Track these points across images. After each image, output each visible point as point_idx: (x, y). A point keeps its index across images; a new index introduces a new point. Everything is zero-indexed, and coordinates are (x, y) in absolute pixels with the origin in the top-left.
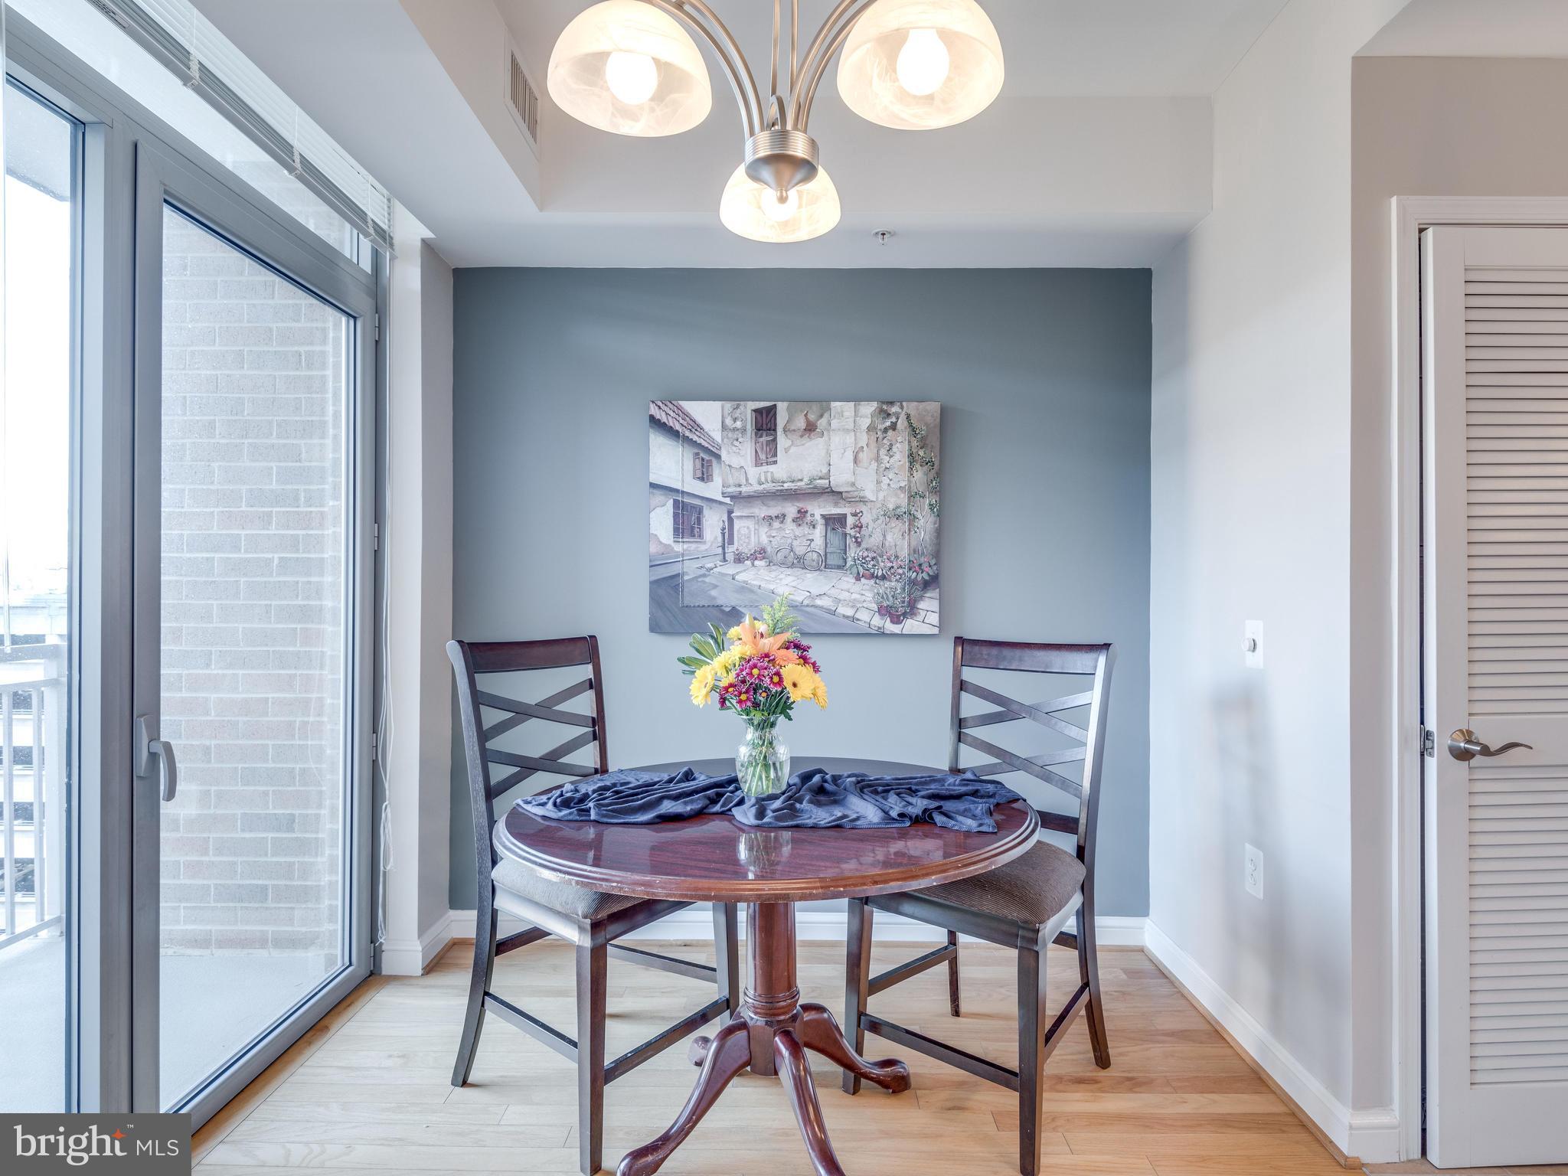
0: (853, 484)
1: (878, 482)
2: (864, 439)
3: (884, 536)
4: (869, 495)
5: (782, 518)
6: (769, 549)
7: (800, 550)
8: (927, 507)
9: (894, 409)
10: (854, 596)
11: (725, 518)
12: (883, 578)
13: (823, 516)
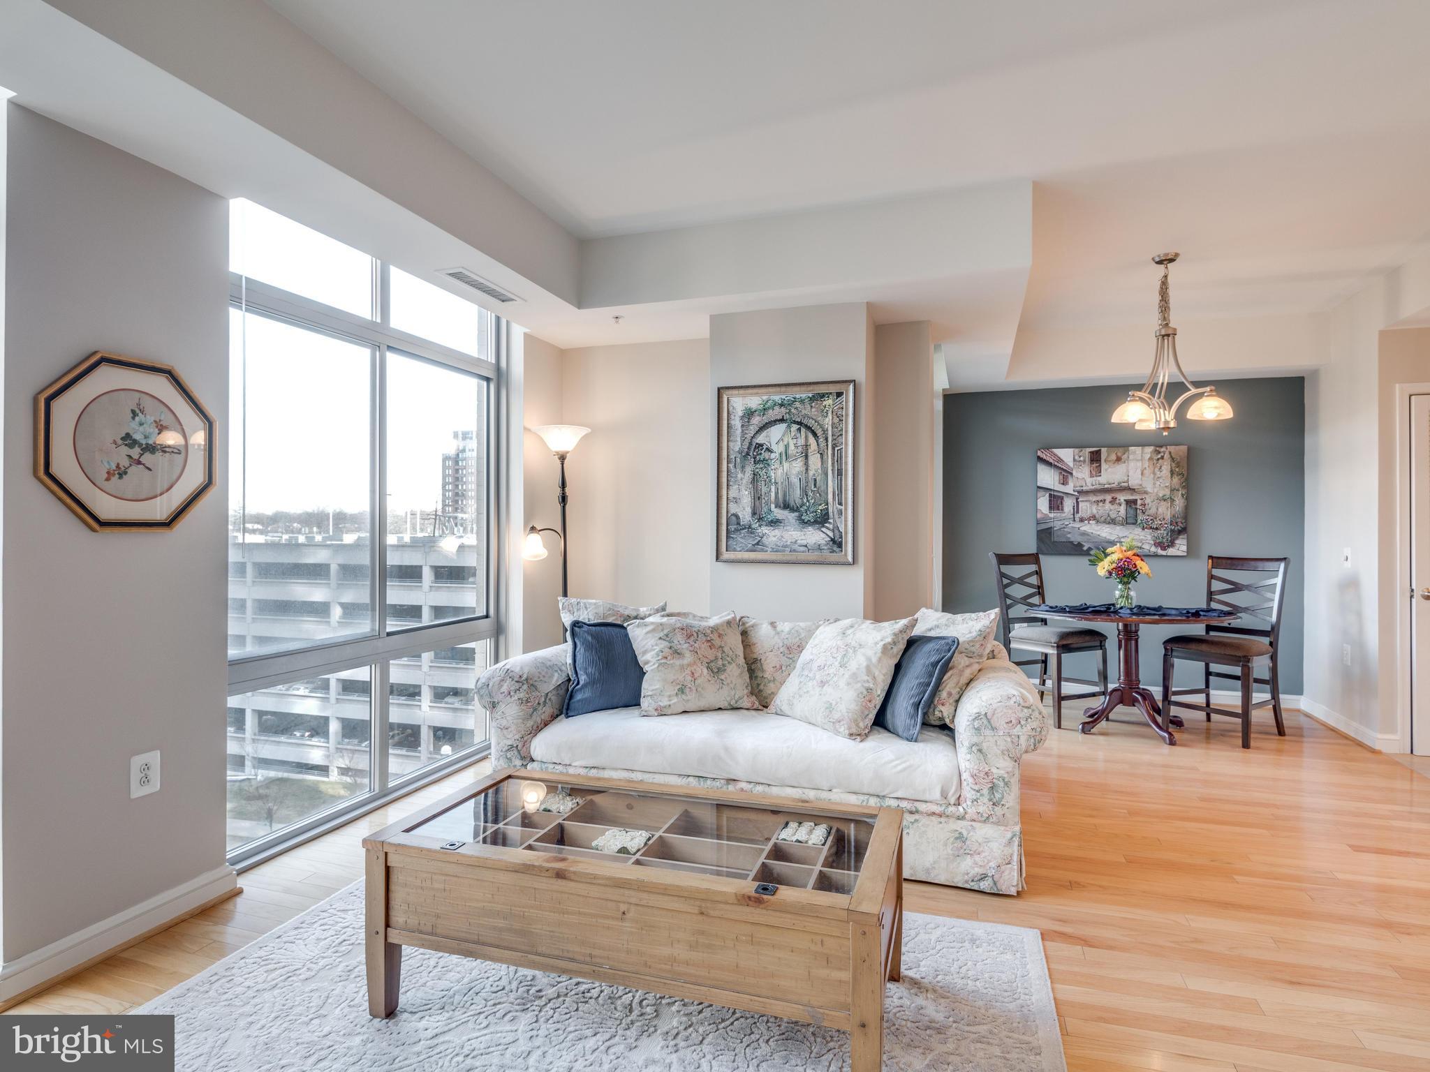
0: (1141, 485)
1: (1154, 484)
2: (1146, 464)
3: (1157, 509)
4: (1149, 490)
5: (1104, 501)
6: (1097, 516)
7: (1113, 516)
8: (1180, 495)
9: (1162, 450)
10: (1141, 537)
11: (1075, 501)
12: (1157, 529)
13: (1125, 500)
